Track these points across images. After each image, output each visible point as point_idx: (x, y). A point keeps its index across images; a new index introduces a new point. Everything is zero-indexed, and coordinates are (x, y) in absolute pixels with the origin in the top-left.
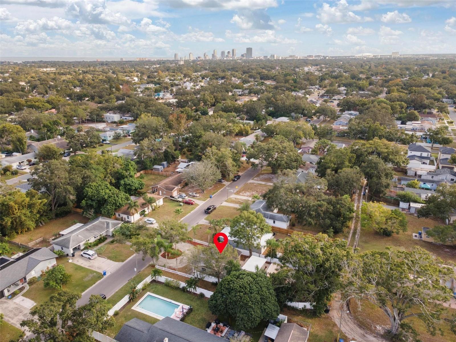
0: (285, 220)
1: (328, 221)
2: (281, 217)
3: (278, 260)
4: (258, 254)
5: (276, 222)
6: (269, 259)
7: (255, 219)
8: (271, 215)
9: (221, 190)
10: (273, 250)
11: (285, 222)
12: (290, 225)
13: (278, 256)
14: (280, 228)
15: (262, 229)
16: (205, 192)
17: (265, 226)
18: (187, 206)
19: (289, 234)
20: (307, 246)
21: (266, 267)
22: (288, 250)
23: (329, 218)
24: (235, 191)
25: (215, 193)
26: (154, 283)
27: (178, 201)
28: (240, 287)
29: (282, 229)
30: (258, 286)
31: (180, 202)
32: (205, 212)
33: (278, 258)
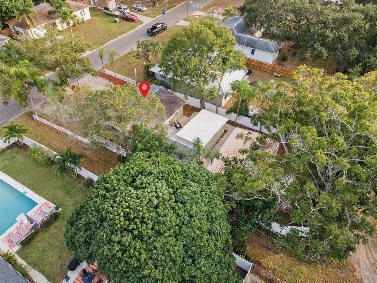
0: (273, 49)
1: (354, 52)
2: (266, 44)
3: (249, 119)
4: (214, 107)
5: (256, 51)
6: (233, 116)
7: (212, 37)
8: (249, 40)
9: (182, 4)
10: (242, 101)
11: (272, 52)
12: (278, 58)
13: (251, 113)
14: (260, 63)
15: (225, 60)
16: (157, 5)
17: (231, 54)
18: (125, 23)
19: (275, 74)
20: (340, 109)
21: (226, 131)
22: (276, 111)
23: (357, 46)
24: (202, 7)
25: (171, 8)
26: (16, 149)
27: (113, 16)
28: (127, 217)
29: (265, 64)
30: (181, 212)
31: (117, 16)
32: (149, 32)
33: (250, 117)
